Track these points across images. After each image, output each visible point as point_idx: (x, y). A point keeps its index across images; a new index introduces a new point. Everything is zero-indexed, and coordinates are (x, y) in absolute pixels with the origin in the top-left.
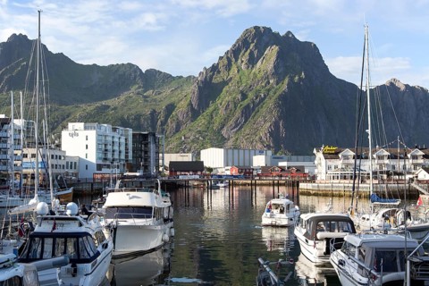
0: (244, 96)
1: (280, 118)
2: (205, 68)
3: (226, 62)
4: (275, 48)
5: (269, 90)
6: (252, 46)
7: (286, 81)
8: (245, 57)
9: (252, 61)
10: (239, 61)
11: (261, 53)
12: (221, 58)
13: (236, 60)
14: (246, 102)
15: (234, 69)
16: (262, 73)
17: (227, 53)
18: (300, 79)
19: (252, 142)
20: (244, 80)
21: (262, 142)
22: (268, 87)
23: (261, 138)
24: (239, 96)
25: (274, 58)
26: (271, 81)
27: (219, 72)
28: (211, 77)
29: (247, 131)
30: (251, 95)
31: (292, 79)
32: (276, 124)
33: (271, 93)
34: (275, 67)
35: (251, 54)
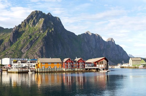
0: (31, 37)
1: (43, 45)
2: (16, 26)
3: (24, 24)
4: (43, 19)
5: (40, 35)
6: (34, 18)
7: (47, 31)
8: (31, 22)
9: (34, 24)
10: (29, 24)
11: (38, 21)
12: (22, 22)
13: (28, 23)
14: (31, 39)
15: (27, 27)
16: (38, 29)
17: (25, 20)
18: (52, 31)
19: (33, 54)
20: (31, 31)
21: (37, 54)
22: (40, 34)
23: (36, 53)
24: (29, 37)
25: (42, 23)
26: (41, 32)
27: (21, 28)
28: (18, 30)
29: (31, 50)
30: (33, 37)
31: (49, 31)
32: (42, 48)
33: (41, 36)
34: (42, 26)
35: (34, 21)
